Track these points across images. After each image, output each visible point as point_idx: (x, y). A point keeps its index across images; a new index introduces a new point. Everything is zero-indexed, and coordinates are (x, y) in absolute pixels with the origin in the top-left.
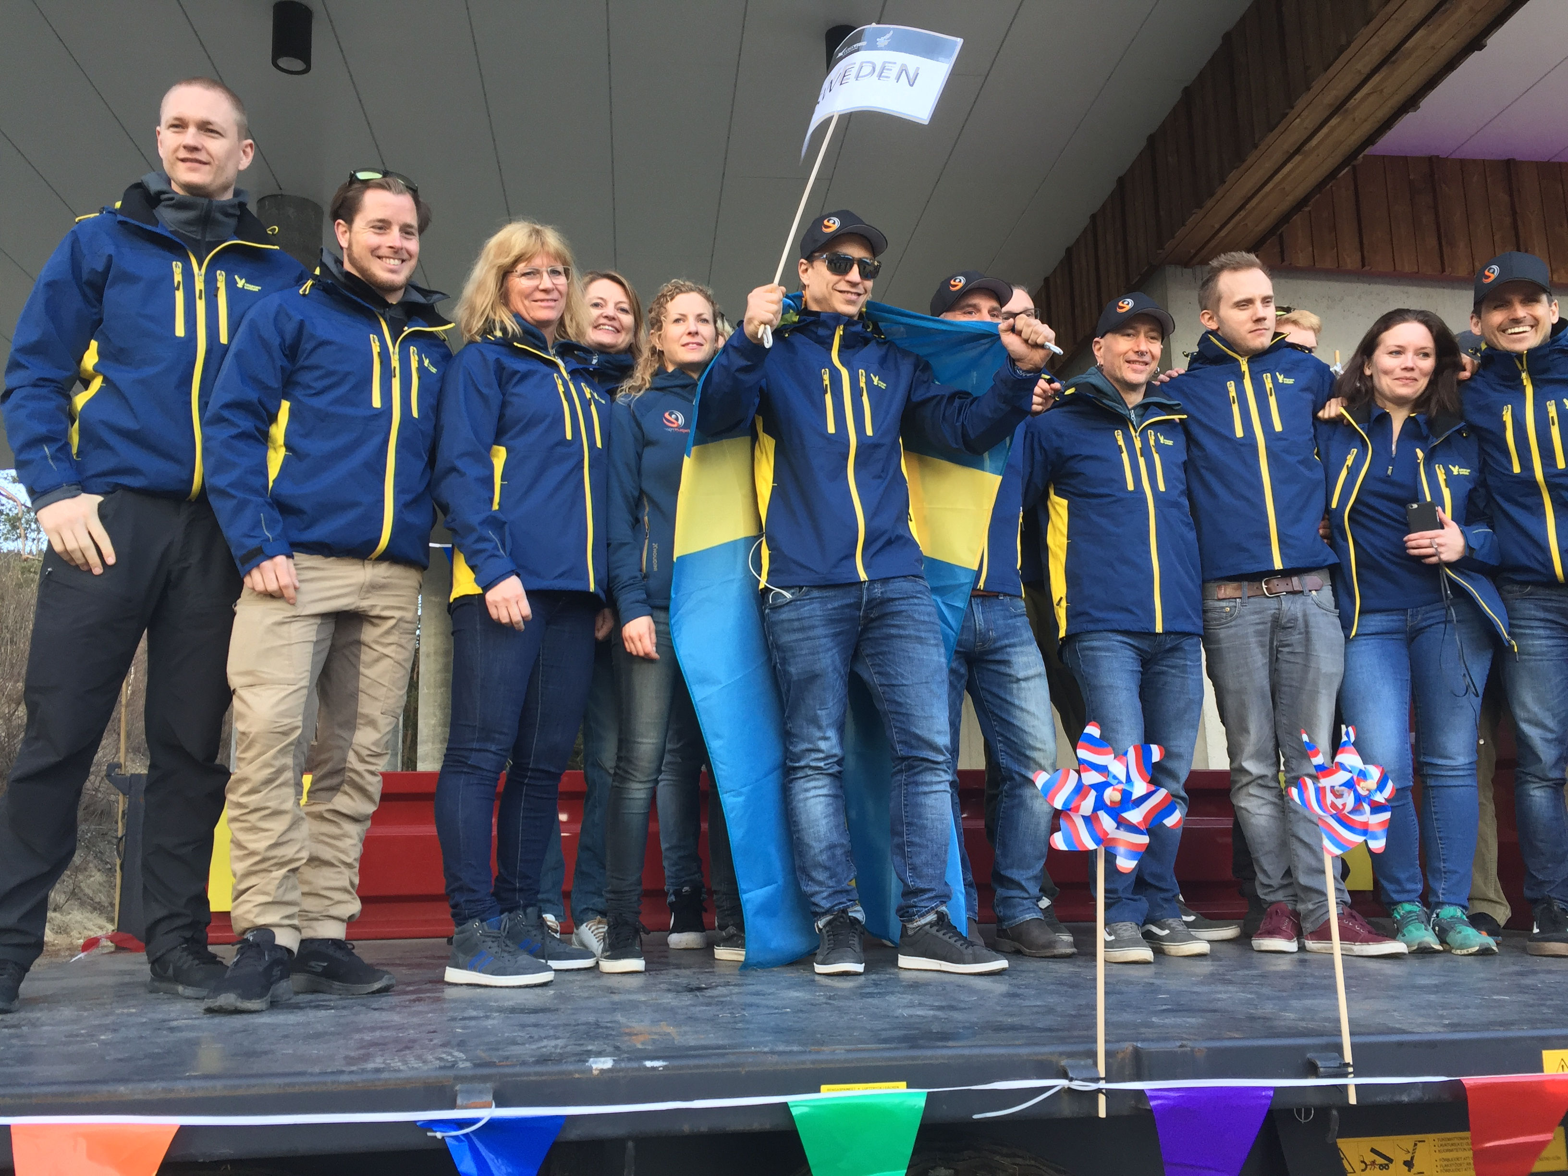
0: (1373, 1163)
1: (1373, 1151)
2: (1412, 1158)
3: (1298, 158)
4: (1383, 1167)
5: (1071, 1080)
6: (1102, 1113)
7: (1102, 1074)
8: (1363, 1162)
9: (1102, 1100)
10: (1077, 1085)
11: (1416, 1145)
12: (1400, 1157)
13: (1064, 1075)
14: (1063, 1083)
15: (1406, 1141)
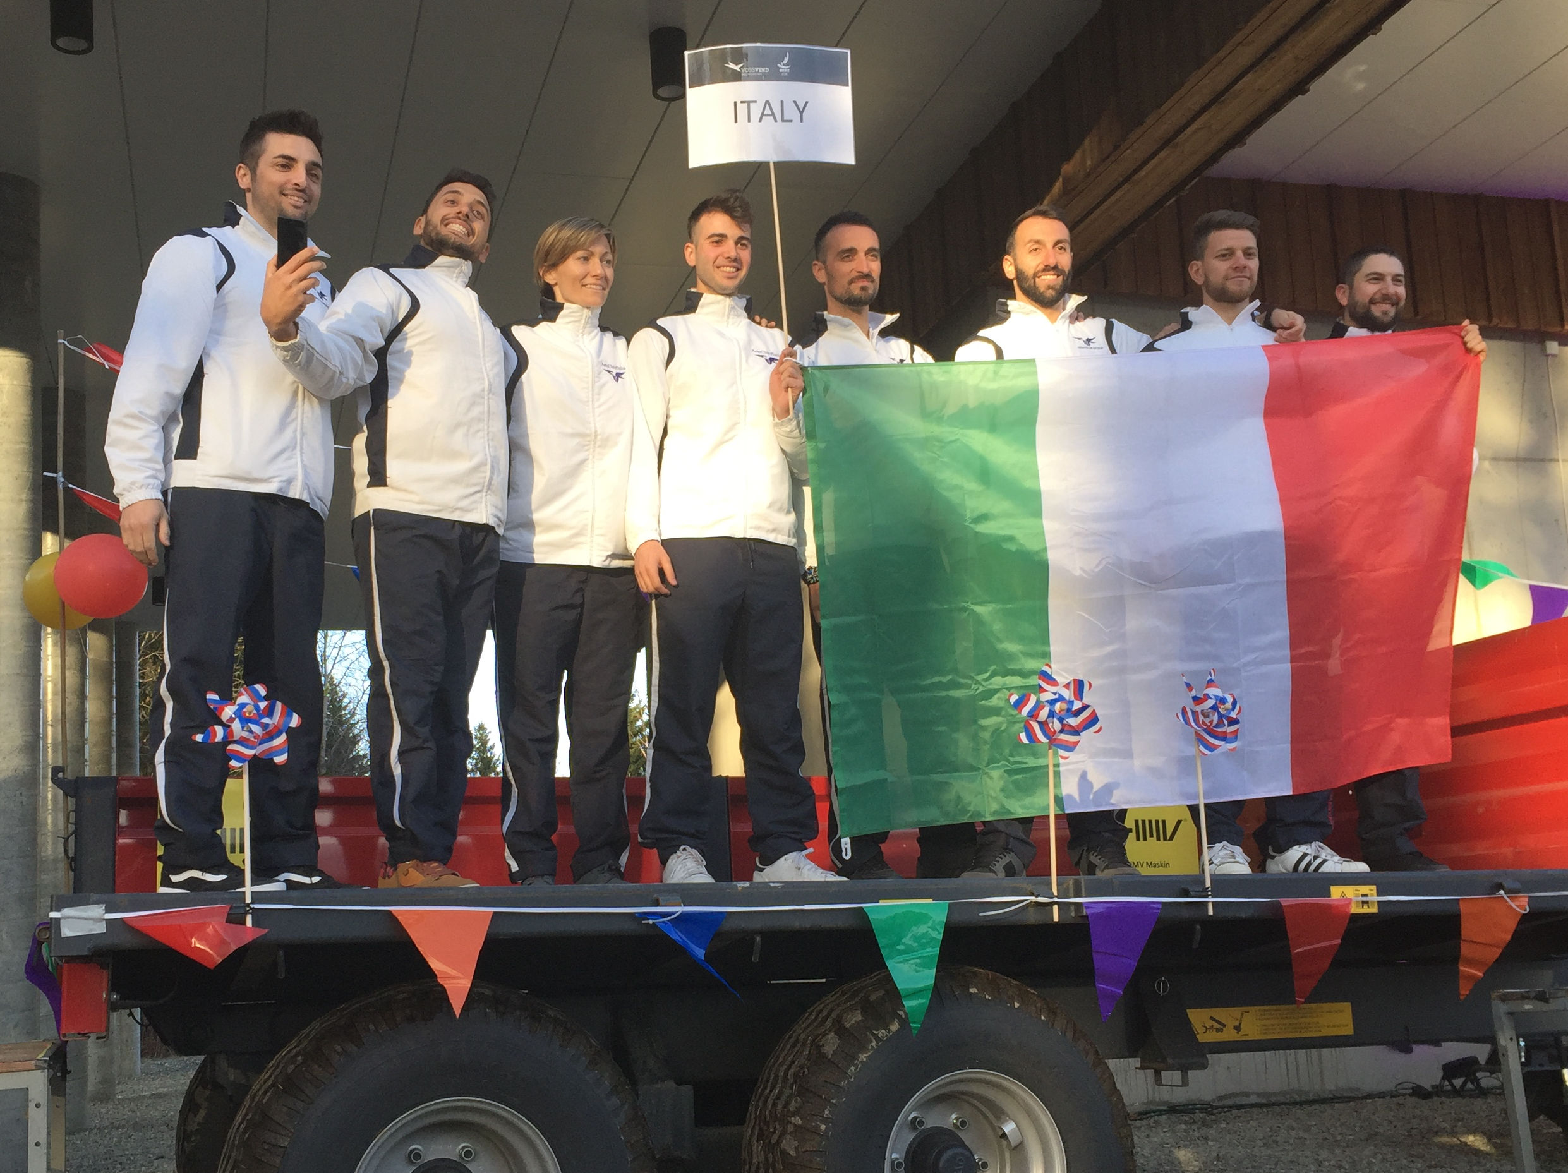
0: (1212, 1027)
1: (1211, 1018)
2: (1240, 1024)
3: (1126, 187)
4: (1218, 1030)
5: (1037, 896)
6: (1056, 919)
7: (1056, 894)
8: (1204, 1026)
9: (1055, 908)
10: (1041, 899)
11: (1242, 1014)
12: (1231, 1023)
13: (1032, 894)
14: (1033, 898)
15: (1236, 1011)
